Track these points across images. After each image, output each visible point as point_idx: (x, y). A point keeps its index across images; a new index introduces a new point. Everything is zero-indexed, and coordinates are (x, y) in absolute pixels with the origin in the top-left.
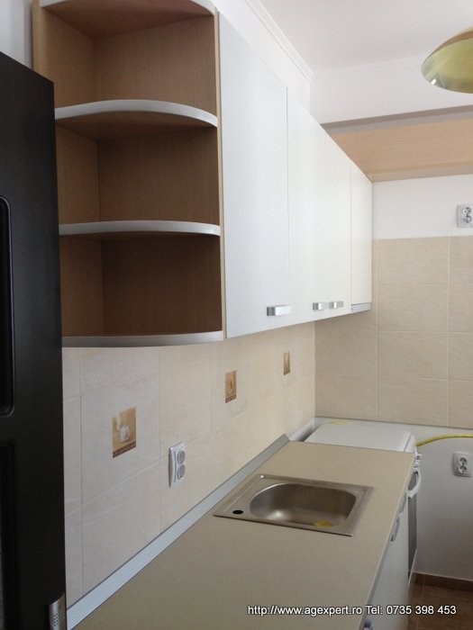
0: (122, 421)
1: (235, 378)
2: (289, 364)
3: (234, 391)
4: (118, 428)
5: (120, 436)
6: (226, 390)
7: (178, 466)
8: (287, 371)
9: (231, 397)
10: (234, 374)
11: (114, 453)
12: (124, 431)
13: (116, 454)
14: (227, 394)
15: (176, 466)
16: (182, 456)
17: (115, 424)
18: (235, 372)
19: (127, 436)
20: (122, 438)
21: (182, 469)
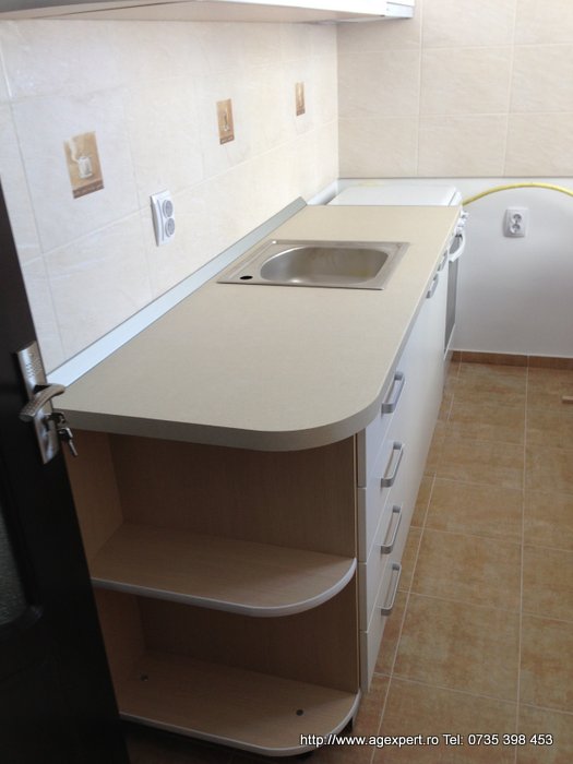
0: (78, 150)
1: (230, 111)
2: (303, 100)
3: (231, 130)
4: (73, 157)
5: (78, 169)
6: (220, 125)
7: (165, 220)
8: (301, 111)
9: (226, 137)
10: (229, 103)
11: (74, 192)
12: (83, 163)
13: (78, 193)
14: (222, 133)
15: (162, 220)
16: (168, 207)
17: (69, 152)
18: (229, 101)
19: (88, 172)
20: (83, 174)
21: (171, 224)
